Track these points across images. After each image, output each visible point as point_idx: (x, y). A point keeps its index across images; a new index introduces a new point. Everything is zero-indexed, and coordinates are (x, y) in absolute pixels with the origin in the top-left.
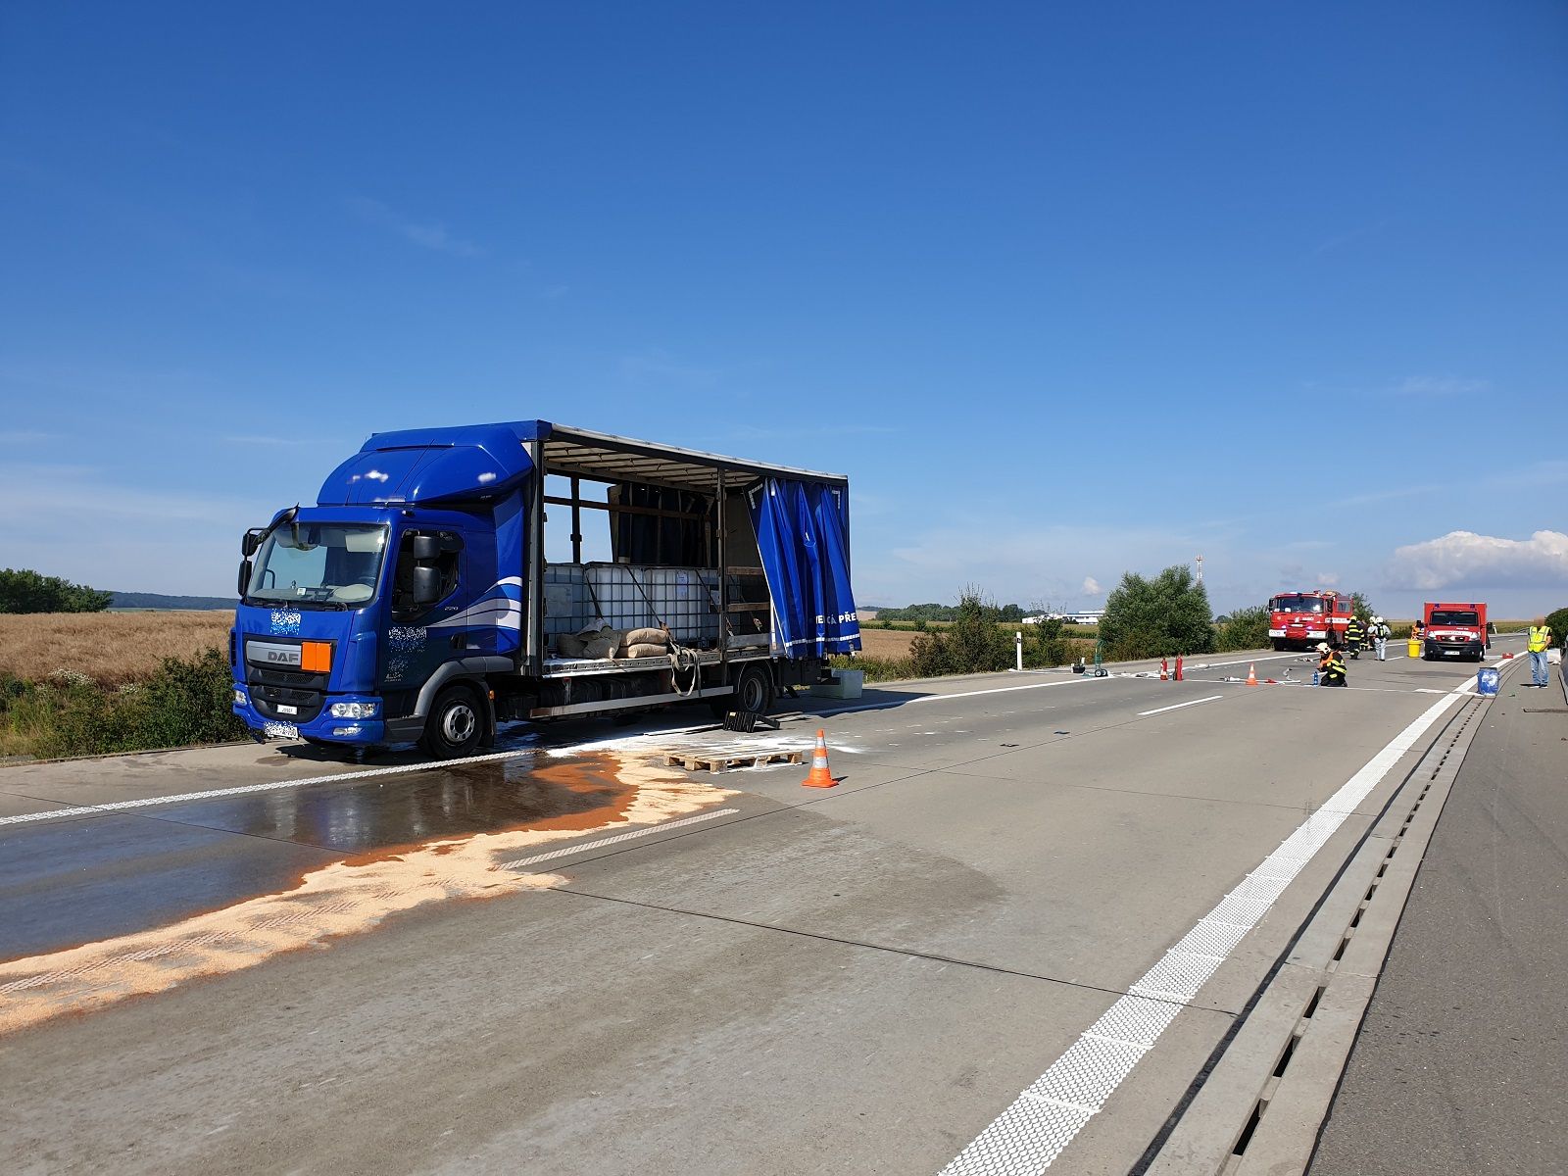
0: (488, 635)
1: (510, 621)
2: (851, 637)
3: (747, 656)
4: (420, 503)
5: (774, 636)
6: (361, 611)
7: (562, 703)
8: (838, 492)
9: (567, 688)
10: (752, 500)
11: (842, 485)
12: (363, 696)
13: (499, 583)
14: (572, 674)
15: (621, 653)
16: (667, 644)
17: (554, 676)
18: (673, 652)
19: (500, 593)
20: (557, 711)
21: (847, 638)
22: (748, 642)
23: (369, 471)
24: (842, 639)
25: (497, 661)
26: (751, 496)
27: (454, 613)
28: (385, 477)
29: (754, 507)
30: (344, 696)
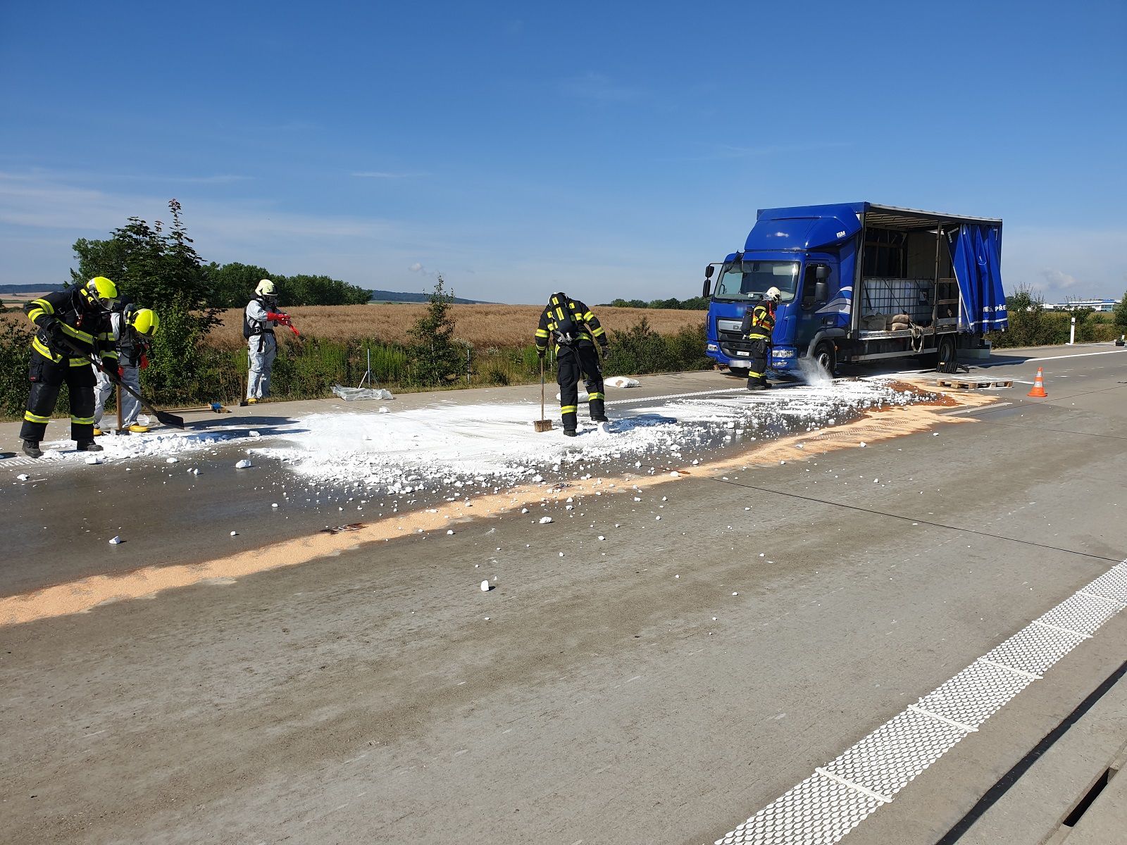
0: (837, 316)
1: (846, 311)
2: (1002, 320)
3: (945, 331)
4: (809, 250)
5: (960, 319)
6: (788, 305)
7: (863, 354)
8: (996, 230)
9: (867, 346)
10: (950, 237)
11: (999, 225)
12: (786, 347)
13: (842, 290)
14: (870, 338)
15: (889, 329)
16: (908, 323)
17: (863, 339)
18: (911, 327)
19: (842, 295)
20: (862, 358)
21: (1000, 320)
22: (944, 322)
23: (777, 232)
24: (997, 321)
25: (839, 331)
26: (949, 235)
27: (825, 305)
28: (787, 235)
29: (951, 242)
30: (778, 347)
